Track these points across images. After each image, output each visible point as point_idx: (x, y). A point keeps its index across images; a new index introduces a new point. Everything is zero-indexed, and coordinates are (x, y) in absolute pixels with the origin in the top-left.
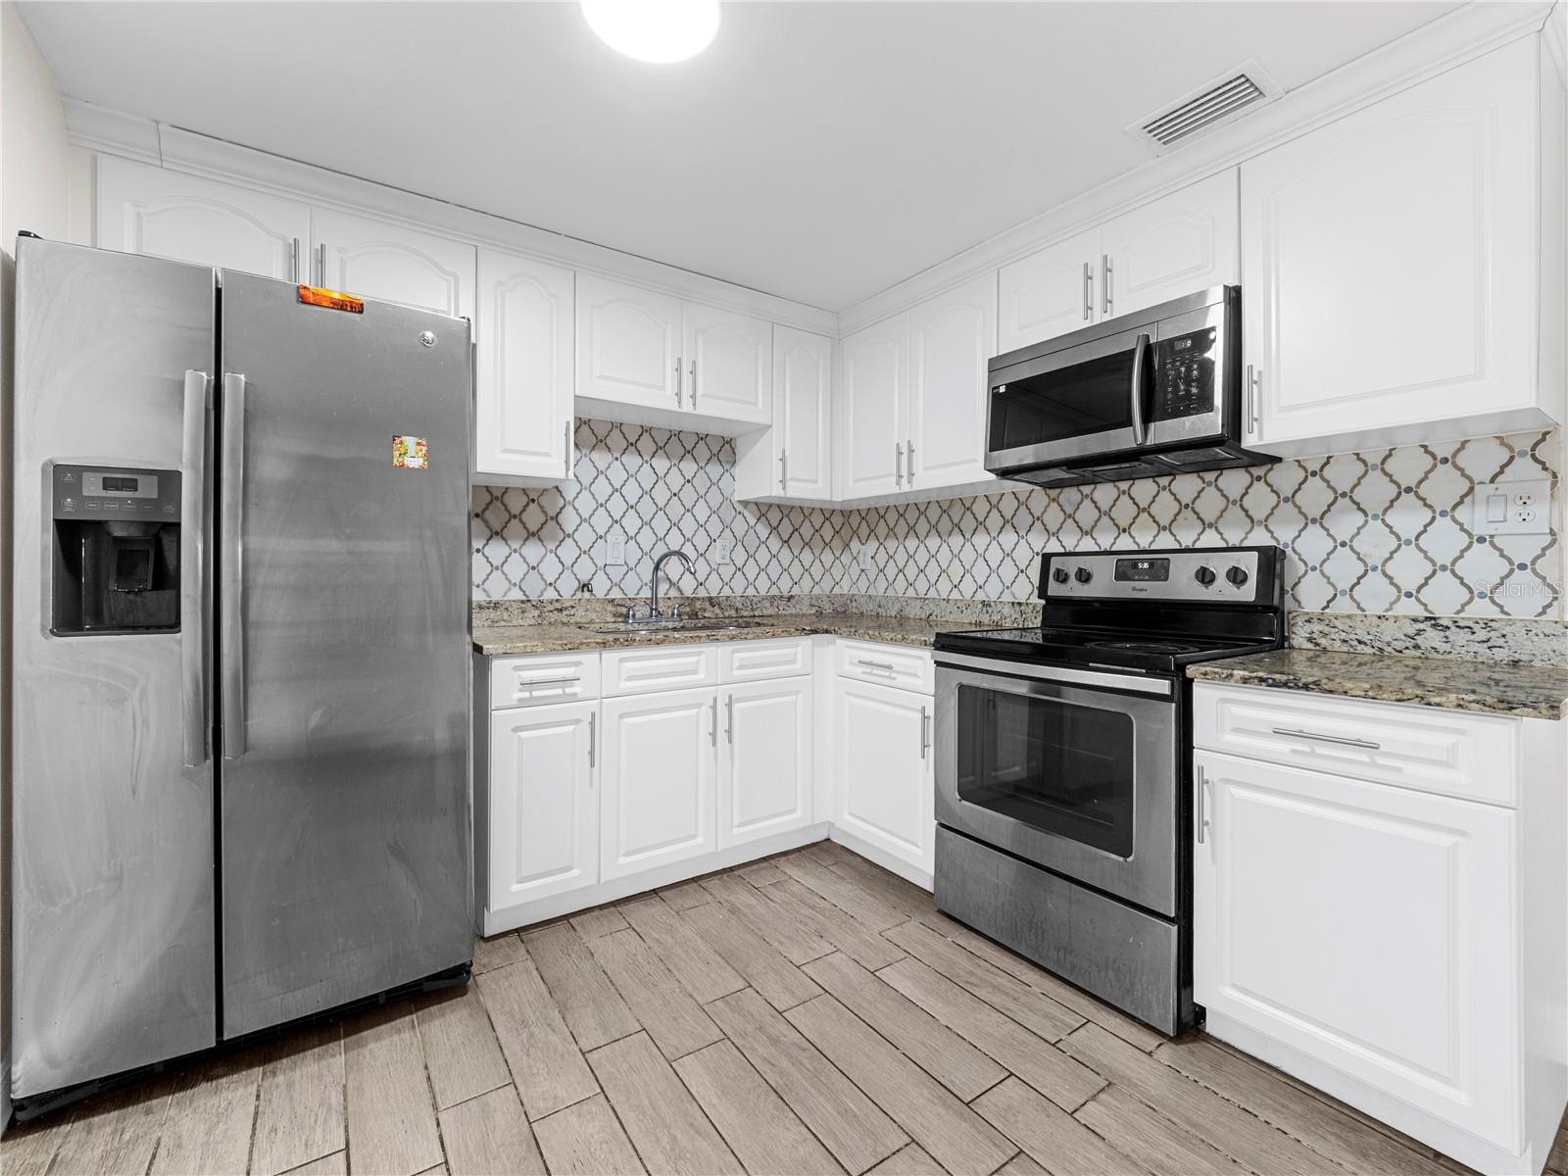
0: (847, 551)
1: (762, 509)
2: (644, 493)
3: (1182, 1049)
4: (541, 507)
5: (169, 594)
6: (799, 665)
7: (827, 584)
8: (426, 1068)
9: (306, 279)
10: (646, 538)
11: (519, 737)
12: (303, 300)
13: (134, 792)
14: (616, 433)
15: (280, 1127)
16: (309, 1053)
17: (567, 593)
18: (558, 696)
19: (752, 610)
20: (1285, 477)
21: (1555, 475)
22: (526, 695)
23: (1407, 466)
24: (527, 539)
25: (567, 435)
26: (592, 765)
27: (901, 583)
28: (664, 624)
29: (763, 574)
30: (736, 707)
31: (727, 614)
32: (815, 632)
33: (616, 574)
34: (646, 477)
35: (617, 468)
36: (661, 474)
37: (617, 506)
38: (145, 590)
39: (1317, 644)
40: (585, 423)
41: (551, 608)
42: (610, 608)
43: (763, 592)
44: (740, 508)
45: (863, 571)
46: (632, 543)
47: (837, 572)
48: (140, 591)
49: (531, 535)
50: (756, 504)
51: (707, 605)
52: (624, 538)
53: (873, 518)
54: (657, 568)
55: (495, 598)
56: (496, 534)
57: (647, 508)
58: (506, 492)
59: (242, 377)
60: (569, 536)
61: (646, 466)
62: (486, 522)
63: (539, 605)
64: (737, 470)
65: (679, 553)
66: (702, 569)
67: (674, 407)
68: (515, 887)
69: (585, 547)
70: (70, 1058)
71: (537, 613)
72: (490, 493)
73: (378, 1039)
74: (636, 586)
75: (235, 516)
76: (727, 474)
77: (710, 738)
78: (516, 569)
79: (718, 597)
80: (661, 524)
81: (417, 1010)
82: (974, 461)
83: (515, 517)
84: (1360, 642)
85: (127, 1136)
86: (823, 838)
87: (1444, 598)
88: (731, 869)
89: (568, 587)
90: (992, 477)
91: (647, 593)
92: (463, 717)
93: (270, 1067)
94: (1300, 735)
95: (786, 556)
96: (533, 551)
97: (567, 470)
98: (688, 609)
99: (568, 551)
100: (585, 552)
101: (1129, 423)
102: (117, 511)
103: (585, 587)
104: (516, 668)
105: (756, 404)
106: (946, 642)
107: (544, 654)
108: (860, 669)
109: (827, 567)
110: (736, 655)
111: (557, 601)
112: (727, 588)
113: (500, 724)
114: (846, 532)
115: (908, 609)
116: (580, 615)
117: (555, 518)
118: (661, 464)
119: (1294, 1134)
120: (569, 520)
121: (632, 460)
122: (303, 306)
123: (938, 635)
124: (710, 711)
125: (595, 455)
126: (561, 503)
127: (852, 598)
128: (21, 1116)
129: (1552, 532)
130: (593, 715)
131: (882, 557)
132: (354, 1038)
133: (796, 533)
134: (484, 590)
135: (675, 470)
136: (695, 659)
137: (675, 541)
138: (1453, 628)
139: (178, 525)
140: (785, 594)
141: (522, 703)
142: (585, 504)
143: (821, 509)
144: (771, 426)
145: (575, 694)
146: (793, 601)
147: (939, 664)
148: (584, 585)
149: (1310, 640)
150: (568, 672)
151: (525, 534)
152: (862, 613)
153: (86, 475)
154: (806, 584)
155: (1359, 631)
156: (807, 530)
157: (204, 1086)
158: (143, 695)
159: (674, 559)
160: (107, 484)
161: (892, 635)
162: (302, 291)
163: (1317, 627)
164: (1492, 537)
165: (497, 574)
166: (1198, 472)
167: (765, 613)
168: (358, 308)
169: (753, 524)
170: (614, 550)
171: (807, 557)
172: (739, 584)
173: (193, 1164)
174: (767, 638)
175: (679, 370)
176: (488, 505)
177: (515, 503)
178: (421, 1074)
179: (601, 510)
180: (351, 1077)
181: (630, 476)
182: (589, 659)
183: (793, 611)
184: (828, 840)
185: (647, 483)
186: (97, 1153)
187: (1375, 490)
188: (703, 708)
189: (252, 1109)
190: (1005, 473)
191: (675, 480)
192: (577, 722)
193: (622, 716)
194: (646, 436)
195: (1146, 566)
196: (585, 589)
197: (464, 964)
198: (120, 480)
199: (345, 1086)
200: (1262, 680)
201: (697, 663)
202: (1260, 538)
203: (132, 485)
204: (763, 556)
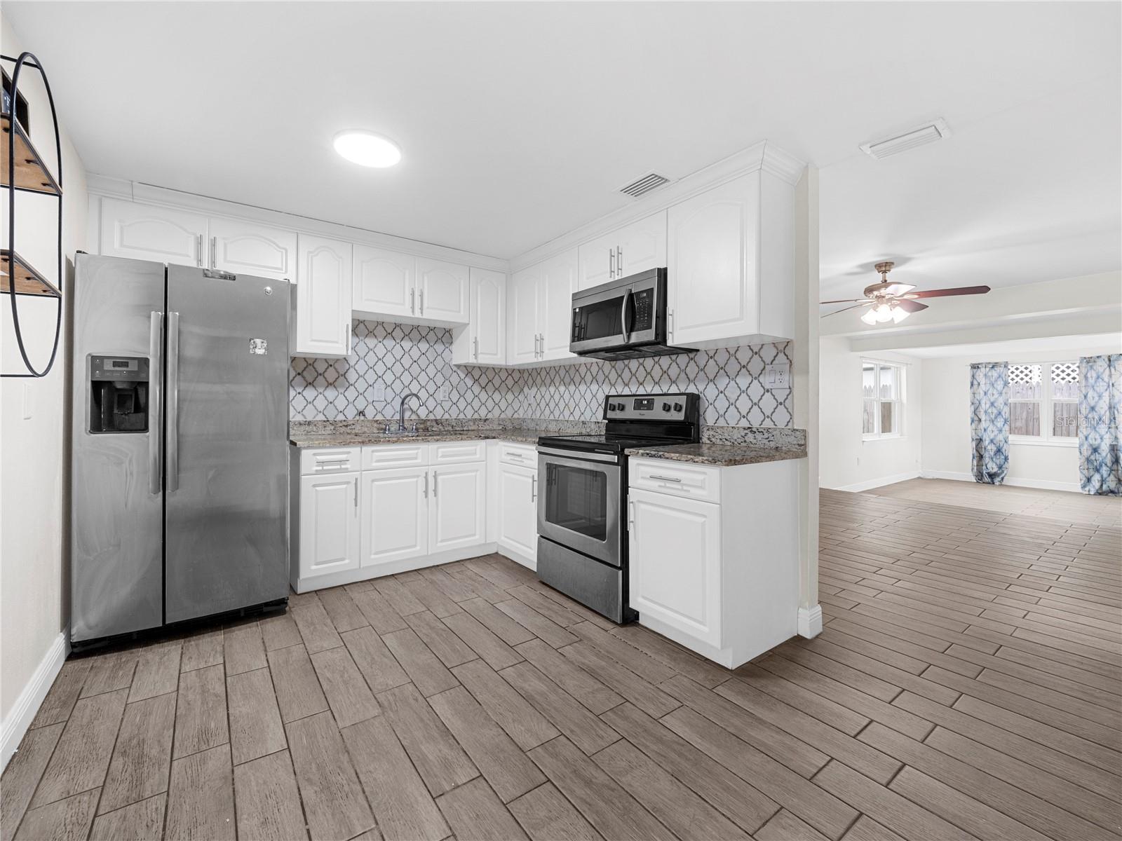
0: (522, 393)
1: (469, 370)
2: (396, 361)
3: (622, 630)
4: (335, 369)
5: (141, 415)
6: (478, 456)
7: (509, 413)
8: (263, 639)
9: (206, 266)
10: (398, 386)
11: (316, 490)
12: (206, 276)
13: (126, 505)
14: (380, 327)
15: (194, 657)
16: (206, 635)
17: (350, 417)
18: (338, 469)
19: (462, 426)
20: (701, 359)
21: (791, 362)
22: (321, 468)
23: (744, 356)
24: (328, 386)
25: (347, 332)
26: (356, 505)
27: (547, 412)
28: (406, 434)
29: (469, 406)
30: (440, 478)
31: (446, 429)
32: (487, 438)
33: (379, 406)
34: (398, 352)
35: (379, 347)
36: (407, 350)
37: (380, 368)
38: (130, 413)
39: (711, 441)
40: (361, 322)
41: (341, 425)
42: (375, 425)
43: (469, 417)
44: (455, 369)
45: (530, 404)
46: (389, 389)
47: (516, 405)
48: (128, 413)
49: (329, 384)
50: (465, 366)
51: (434, 424)
52: (384, 386)
53: (534, 374)
54: (403, 403)
55: (308, 419)
56: (310, 384)
57: (398, 369)
58: (315, 361)
59: (177, 313)
60: (351, 385)
61: (398, 346)
62: (304, 377)
63: (334, 423)
64: (453, 347)
65: (416, 396)
66: (431, 404)
67: (410, 315)
68: (314, 567)
69: (361, 391)
70: (97, 626)
71: (332, 428)
72: (307, 362)
73: (240, 630)
74: (391, 413)
75: (174, 378)
76: (447, 350)
77: (424, 494)
78: (321, 403)
79: (440, 419)
80: (406, 378)
81: (260, 620)
82: (566, 347)
83: (321, 374)
84: (726, 440)
85: (123, 660)
86: (494, 552)
87: (756, 419)
88: (438, 566)
89: (351, 414)
90: (576, 355)
91: (397, 417)
92: (284, 476)
93: (187, 639)
94: (660, 478)
95: (483, 396)
96: (331, 393)
97: (347, 350)
98: (422, 426)
99: (351, 394)
100: (361, 394)
101: (621, 333)
102: (119, 377)
103: (361, 413)
104: (315, 454)
105: (459, 312)
106: (545, 442)
107: (329, 447)
108: (509, 457)
109: (510, 402)
110: (440, 450)
111: (344, 421)
112: (447, 414)
113: (306, 483)
114: (521, 382)
115: (550, 426)
116: (358, 429)
117: (344, 375)
118: (407, 344)
119: (649, 654)
120: (352, 376)
121: (389, 343)
122: (206, 278)
123: (540, 438)
124: (424, 479)
125: (367, 340)
126: (347, 367)
127: (524, 420)
128: (76, 650)
129: (790, 388)
130: (356, 479)
131: (539, 397)
132: (227, 630)
133: (490, 383)
134: (303, 415)
135: (415, 347)
136: (416, 451)
137: (415, 388)
138: (757, 433)
139: (148, 383)
140: (483, 417)
141: (317, 472)
142: (361, 367)
143: (506, 369)
144: (469, 324)
145: (347, 469)
146: (488, 422)
147: (540, 453)
148: (361, 412)
149: (709, 439)
150: (343, 457)
151: (326, 384)
152: (529, 429)
153: (105, 360)
154: (497, 412)
155: (725, 434)
156: (497, 382)
157: (156, 645)
158: (130, 461)
159: (414, 398)
160: (115, 364)
161: (521, 439)
162: (206, 272)
163: (711, 433)
164: (771, 389)
165: (310, 406)
166: (669, 355)
167: (470, 428)
168: (233, 278)
169: (463, 378)
170: (378, 393)
171: (497, 396)
172: (454, 413)
173: (154, 668)
174: (458, 440)
175: (413, 294)
176: (305, 368)
177: (321, 367)
178: (260, 641)
179: (371, 370)
180: (226, 642)
181: (388, 351)
182: (355, 450)
183: (488, 428)
184: (497, 553)
185: (398, 355)
186: (111, 665)
187: (733, 367)
188: (420, 478)
189: (180, 652)
190: (581, 353)
191: (415, 353)
192: (348, 483)
193: (373, 481)
194: (398, 328)
195: (646, 402)
196: (361, 414)
197: (284, 599)
198: (121, 363)
199: (223, 645)
200: (648, 454)
201: (417, 454)
202: (692, 389)
203: (126, 364)
204: (469, 396)
